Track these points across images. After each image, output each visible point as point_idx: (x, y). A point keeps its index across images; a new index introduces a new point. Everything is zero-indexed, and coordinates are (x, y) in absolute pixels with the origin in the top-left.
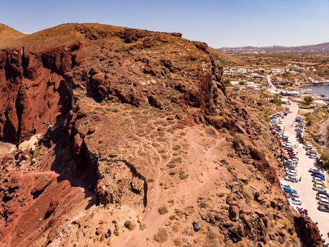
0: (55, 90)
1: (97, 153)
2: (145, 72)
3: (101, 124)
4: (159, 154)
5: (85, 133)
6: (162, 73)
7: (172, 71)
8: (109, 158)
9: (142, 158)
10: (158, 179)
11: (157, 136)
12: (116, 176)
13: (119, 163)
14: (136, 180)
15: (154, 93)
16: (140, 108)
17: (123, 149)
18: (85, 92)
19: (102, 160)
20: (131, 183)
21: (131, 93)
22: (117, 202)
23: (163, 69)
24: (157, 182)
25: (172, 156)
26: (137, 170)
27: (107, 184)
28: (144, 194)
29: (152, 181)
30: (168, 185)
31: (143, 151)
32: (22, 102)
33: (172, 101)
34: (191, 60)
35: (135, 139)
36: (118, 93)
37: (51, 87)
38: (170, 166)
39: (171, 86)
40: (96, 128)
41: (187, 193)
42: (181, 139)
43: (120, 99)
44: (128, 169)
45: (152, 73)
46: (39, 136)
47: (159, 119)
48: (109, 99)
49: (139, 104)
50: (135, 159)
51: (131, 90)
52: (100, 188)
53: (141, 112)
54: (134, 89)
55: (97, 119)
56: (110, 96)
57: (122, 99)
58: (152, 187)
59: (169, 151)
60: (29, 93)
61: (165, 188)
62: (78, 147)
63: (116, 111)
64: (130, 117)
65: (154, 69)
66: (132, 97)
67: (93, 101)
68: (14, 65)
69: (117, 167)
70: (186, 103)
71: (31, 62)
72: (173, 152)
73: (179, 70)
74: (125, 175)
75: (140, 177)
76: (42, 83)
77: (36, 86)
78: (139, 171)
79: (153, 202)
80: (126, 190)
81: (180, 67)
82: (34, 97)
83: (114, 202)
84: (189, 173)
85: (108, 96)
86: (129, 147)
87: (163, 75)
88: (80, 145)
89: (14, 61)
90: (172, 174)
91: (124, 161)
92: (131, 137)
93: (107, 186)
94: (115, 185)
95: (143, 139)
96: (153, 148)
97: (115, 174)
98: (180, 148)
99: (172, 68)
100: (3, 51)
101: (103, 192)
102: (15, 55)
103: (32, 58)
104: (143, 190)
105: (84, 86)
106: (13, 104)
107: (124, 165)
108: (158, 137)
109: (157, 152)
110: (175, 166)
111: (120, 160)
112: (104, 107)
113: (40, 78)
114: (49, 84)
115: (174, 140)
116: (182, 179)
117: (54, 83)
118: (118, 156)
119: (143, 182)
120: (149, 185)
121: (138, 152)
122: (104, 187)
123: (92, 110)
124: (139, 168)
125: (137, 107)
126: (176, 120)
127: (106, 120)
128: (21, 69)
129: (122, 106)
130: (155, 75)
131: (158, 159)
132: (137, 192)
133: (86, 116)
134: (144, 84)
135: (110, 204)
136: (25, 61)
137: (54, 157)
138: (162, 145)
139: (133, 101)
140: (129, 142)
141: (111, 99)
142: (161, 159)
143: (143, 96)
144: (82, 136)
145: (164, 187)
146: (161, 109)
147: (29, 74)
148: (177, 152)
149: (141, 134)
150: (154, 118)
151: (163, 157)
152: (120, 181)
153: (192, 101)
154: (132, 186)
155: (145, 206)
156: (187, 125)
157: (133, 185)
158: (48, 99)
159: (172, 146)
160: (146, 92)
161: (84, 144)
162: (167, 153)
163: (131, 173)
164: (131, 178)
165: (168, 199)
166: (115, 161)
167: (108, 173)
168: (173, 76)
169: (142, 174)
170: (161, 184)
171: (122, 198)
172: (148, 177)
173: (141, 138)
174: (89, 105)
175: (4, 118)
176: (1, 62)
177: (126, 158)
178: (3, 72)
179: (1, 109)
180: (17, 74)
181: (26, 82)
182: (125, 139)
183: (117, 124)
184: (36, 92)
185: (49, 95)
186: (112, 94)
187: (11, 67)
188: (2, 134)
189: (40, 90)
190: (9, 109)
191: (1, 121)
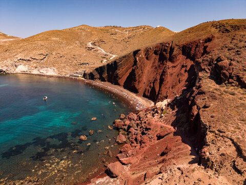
0: (186, 71)
1: (208, 124)
3: (216, 102)
5: (201, 106)
8: (217, 132)
12: (220, 149)
13: (226, 139)
14: (240, 160)
17: (233, 129)
18: (209, 75)
19: (210, 132)
20: (234, 161)
22: (216, 171)
26: (244, 152)
27: (210, 152)
32: (164, 77)
36: (239, 79)
37: (184, 69)
40: (212, 105)
44: (234, 148)
46: (169, 100)
48: (228, 83)
50: (243, 141)
52: (204, 153)
55: (214, 98)
56: (230, 80)
60: (169, 71)
62: (193, 115)
63: (233, 94)
67: (214, 83)
68: (164, 53)
69: (223, 142)
71: (175, 51)
74: (229, 152)
76: (178, 66)
77: (174, 67)
80: (228, 164)
82: (172, 74)
83: (214, 169)
85: (228, 81)
86: (239, 128)
88: (195, 114)
89: (165, 50)
91: (231, 140)
92: (243, 121)
93: (210, 154)
94: (218, 157)
100: (161, 44)
101: (206, 157)
102: (167, 46)
103: (176, 49)
105: (209, 70)
106: (158, 77)
107: (230, 142)
111: (227, 137)
112: (222, 89)
113: (178, 62)
114: (183, 66)
117: (186, 66)
118: (227, 133)
122: (208, 153)
123: (211, 90)
127: (222, 100)
128: (168, 55)
129: (239, 91)
132: (239, 172)
133: (205, 94)
135: (210, 169)
136: (172, 50)
137: (175, 117)
140: (239, 124)
141: (231, 83)
144: (199, 108)
147: (172, 59)
152: (223, 154)
154: (234, 164)
157: (236, 163)
158: (180, 77)
161: (198, 115)
163: (236, 153)
164: (235, 156)
166: (222, 136)
167: (213, 143)
171: (222, 170)
174: (209, 85)
175: (152, 85)
176: (158, 51)
177: (234, 137)
178: (158, 57)
179: (152, 79)
180: (165, 58)
181: (169, 64)
182: (236, 121)
183: (232, 105)
184: (174, 71)
185: (181, 74)
186: (233, 79)
187: (163, 54)
188: (149, 94)
189: (176, 70)
190: (156, 80)
191: (150, 87)
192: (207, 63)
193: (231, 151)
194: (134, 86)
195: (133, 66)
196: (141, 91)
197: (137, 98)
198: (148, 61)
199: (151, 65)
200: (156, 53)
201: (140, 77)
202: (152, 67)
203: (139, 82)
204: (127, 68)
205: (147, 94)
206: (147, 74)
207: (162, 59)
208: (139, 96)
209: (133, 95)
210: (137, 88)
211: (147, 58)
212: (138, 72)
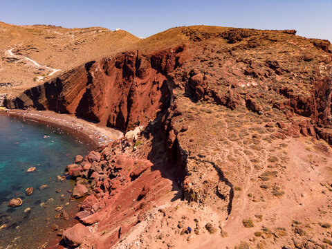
0: (158, 89)
1: (187, 150)
2: (246, 73)
3: (194, 123)
4: (251, 163)
5: (179, 130)
6: (265, 75)
7: (278, 73)
8: (198, 158)
9: (231, 164)
10: (247, 189)
11: (250, 143)
12: (203, 176)
13: (208, 164)
14: (222, 184)
15: (254, 96)
16: (235, 111)
17: (212, 151)
18: (184, 92)
19: (191, 158)
20: (217, 187)
21: (228, 95)
22: (201, 202)
23: (268, 71)
24: (245, 191)
25: (266, 168)
26: (225, 175)
27: (193, 182)
28: (229, 201)
29: (239, 189)
30: (257, 198)
31: (233, 157)
32: (132, 98)
33: (274, 107)
34: (305, 60)
35: (226, 143)
36: (214, 95)
37: (156, 86)
38: (263, 178)
39: (275, 90)
40: (189, 127)
41: (279, 212)
42: (280, 151)
43: (215, 100)
44: (215, 172)
45: (254, 75)
46: (142, 127)
47: (255, 125)
48: (204, 100)
49: (234, 107)
50: (223, 163)
51: (229, 92)
52: (187, 184)
53: (236, 115)
54: (231, 90)
55: (191, 118)
56: (206, 97)
57: (218, 101)
58: (239, 196)
59: (263, 161)
60: (138, 90)
61: (254, 201)
62: (171, 142)
63: (210, 112)
64: (223, 119)
65: (257, 71)
66: (228, 99)
67: (189, 101)
68: (129, 66)
69: (205, 168)
70: (291, 110)
71: (142, 63)
72: (268, 163)
73: (288, 72)
74: (211, 177)
75: (227, 182)
76: (149, 82)
77: (144, 84)
78: (226, 176)
79: (237, 212)
80: (211, 192)
81: (289, 68)
82: (142, 94)
83: (198, 201)
84: (285, 191)
85: (204, 97)
86: (218, 150)
87: (267, 77)
88: (173, 140)
89: (130, 62)
90: (264, 187)
91: (213, 163)
92: (221, 140)
93: (193, 184)
94: (201, 185)
95: (235, 144)
96: (245, 155)
97: (201, 174)
98: (277, 160)
99: (278, 70)
100: (123, 53)
101: (189, 189)
102: (131, 57)
103: (143, 60)
104: (228, 197)
105: (183, 86)
106: (125, 99)
107: (211, 167)
108: (252, 144)
109: (249, 161)
110: (268, 179)
111: (208, 162)
112: (199, 107)
113: (148, 78)
114: (154, 83)
115: (271, 151)
116: (276, 195)
117: (158, 83)
118: (207, 157)
119: (230, 188)
120: (236, 193)
121: (228, 157)
122: (190, 184)
123: (187, 109)
124: (226, 173)
125: (232, 109)
126: (276, 128)
127: (200, 120)
128: (134, 69)
129: (215, 108)
130: (257, 77)
131: (249, 168)
132: (222, 197)
133: (181, 115)
134: (243, 86)
135: (194, 202)
136: (138, 61)
137: (151, 148)
138: (255, 154)
139: (229, 104)
140: (218, 145)
141: (207, 100)
142: (252, 168)
143: (240, 98)
144: (176, 133)
145: (253, 199)
146: (260, 114)
147: (139, 74)
148: (273, 164)
149: (232, 139)
150: (249, 123)
151: (255, 167)
152: (206, 182)
153: (300, 108)
154: (217, 190)
155: (229, 214)
156: (290, 136)
157: (219, 189)
158: (152, 96)
159: (267, 157)
160: (244, 94)
161: (176, 140)
162: (260, 164)
163: (218, 177)
164: (217, 181)
165: (255, 213)
166: (203, 161)
167: (195, 171)
168: (278, 78)
169: (229, 180)
170: (249, 195)
171: (207, 199)
172: (235, 185)
173: (233, 142)
174: (185, 104)
175: (118, 110)
176: (120, 63)
177: (214, 160)
178: (121, 71)
179: (116, 102)
180: (131, 73)
181: (137, 80)
182: (215, 141)
183: (210, 125)
184: (143, 90)
185: (153, 93)
186: (208, 95)
187: (127, 67)
188: (115, 122)
189: (147, 88)
190: (121, 103)
191: (116, 112)
192: (180, 77)
193: (213, 176)
194: (92, 113)
195: (88, 84)
196: (104, 119)
197: (99, 129)
198: (109, 77)
199: (113, 82)
200: (117, 65)
201: (99, 99)
202: (115, 85)
203: (98, 107)
204: (78, 88)
205: (112, 122)
206: (108, 95)
207: (127, 74)
208: (101, 126)
209: (92, 126)
210: (97, 115)
211: (107, 73)
212: (95, 93)
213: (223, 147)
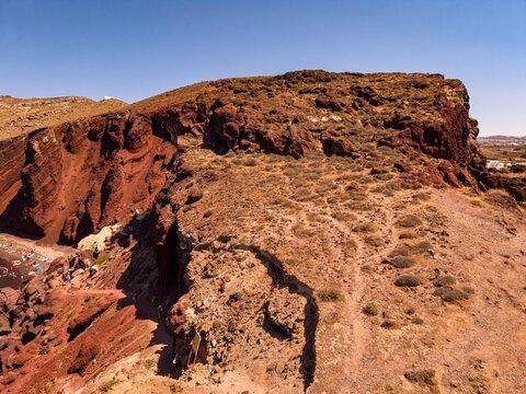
0: (163, 167)
1: (195, 235)
2: (319, 104)
3: (216, 186)
4: (353, 234)
5: (182, 203)
6: (354, 106)
7: (375, 103)
8: (217, 244)
9: (302, 242)
10: (357, 295)
11: (346, 199)
12: (227, 285)
13: (241, 253)
14: (281, 295)
15: (337, 132)
16: (303, 159)
17: (255, 224)
18: (201, 142)
19: (200, 249)
20: (266, 306)
21: (287, 134)
22: (217, 361)
23: (356, 100)
24: (352, 302)
25: (395, 241)
26: (287, 267)
27: (200, 306)
28: (303, 341)
29: (334, 297)
30: (395, 315)
31: (307, 227)
32: (110, 184)
33: (380, 144)
34: (416, 87)
35: (288, 205)
36: (260, 137)
37: (160, 163)
38: (396, 262)
39: (376, 125)
40: (206, 192)
42: (418, 207)
43: (261, 147)
44: (262, 269)
45: (334, 107)
47: (349, 173)
48: (240, 148)
49: (301, 152)
50: (282, 243)
51: (288, 129)
52: (180, 313)
53: (306, 165)
54: (294, 128)
55: (211, 178)
56: (244, 142)
57: (267, 146)
58: (335, 317)
59: (385, 229)
60: (125, 170)
61: (387, 325)
63: (251, 164)
64: (279, 173)
65: (338, 100)
66: (288, 141)
67: (211, 153)
68: (113, 134)
69: (235, 263)
71: (134, 125)
72: (396, 232)
73: (391, 100)
74: (251, 283)
75: (294, 286)
76: (147, 158)
77: (137, 160)
78: (291, 271)
79: (337, 369)
80: (251, 325)
81: (394, 95)
82: (131, 177)
83: (210, 359)
84: (473, 286)
85: (239, 143)
86: (269, 219)
87: (357, 109)
89: (115, 128)
90: (407, 284)
91: (254, 249)
92: (276, 203)
93: (198, 310)
94: (220, 309)
95: (310, 206)
96: (335, 222)
97: (224, 280)
98: (419, 223)
99: (374, 98)
100: (104, 116)
101: (186, 326)
102: (117, 119)
103: (137, 121)
104: (301, 327)
105: (200, 130)
106: (98, 187)
107: (251, 258)
108: (348, 201)
109: (347, 232)
110: (412, 262)
111: (243, 247)
112: (229, 160)
113: (145, 150)
114: (157, 158)
115: (397, 208)
116: (450, 300)
117: (164, 157)
118: (240, 237)
119: (304, 301)
120: (325, 309)
121: (294, 229)
122: (190, 312)
123: (205, 164)
124: (291, 263)
125: (297, 158)
126: (396, 174)
127: (230, 177)
128: (121, 139)
129: (262, 159)
130: (339, 110)
131: (353, 244)
132: (281, 332)
133: (191, 176)
134: (314, 120)
135: (198, 366)
136: (129, 124)
137: (128, 263)
138: (362, 218)
139: (289, 148)
140: (270, 211)
141: (245, 147)
142: (361, 245)
143: (311, 138)
144: (175, 209)
145: (382, 321)
146: (354, 157)
147: (129, 145)
148: (411, 231)
149: (302, 198)
150: (333, 172)
151: (368, 241)
152: (235, 298)
154: (267, 314)
155: (308, 380)
156: (427, 184)
157: (271, 309)
158: (150, 180)
159: (391, 220)
160: (318, 131)
161: (175, 226)
162: (379, 234)
163: (270, 280)
164: (267, 291)
166: (230, 250)
167: (207, 276)
168: (379, 109)
169: (301, 278)
170: (368, 311)
171: (235, 348)
172: (318, 287)
173: (303, 204)
174: (201, 157)
175: (82, 209)
176: (98, 132)
177: (260, 242)
178: (98, 146)
180: (117, 146)
181: (123, 154)
182: (263, 207)
183: (251, 182)
184: (135, 170)
185: (154, 175)
186: (248, 139)
187: (109, 136)
188: (74, 234)
189: (142, 167)
190: (91, 194)
191: (78, 215)
192: (191, 114)
193: (251, 279)
194: (30, 219)
195: (26, 164)
196: (53, 230)
198: (73, 156)
199: (81, 164)
200: (92, 136)
201: (46, 192)
202: (83, 169)
203: (44, 207)
204: (8, 177)
205: (68, 235)
206: (70, 181)
207: (109, 147)
208: (46, 244)
209: (29, 244)
210: (40, 223)
211: (69, 148)
212: (40, 180)
213: (282, 214)
